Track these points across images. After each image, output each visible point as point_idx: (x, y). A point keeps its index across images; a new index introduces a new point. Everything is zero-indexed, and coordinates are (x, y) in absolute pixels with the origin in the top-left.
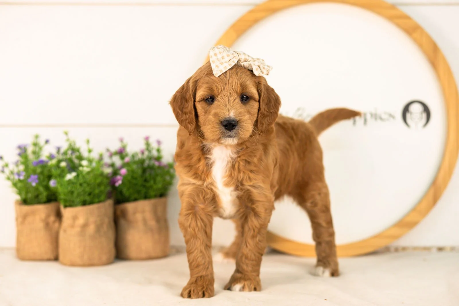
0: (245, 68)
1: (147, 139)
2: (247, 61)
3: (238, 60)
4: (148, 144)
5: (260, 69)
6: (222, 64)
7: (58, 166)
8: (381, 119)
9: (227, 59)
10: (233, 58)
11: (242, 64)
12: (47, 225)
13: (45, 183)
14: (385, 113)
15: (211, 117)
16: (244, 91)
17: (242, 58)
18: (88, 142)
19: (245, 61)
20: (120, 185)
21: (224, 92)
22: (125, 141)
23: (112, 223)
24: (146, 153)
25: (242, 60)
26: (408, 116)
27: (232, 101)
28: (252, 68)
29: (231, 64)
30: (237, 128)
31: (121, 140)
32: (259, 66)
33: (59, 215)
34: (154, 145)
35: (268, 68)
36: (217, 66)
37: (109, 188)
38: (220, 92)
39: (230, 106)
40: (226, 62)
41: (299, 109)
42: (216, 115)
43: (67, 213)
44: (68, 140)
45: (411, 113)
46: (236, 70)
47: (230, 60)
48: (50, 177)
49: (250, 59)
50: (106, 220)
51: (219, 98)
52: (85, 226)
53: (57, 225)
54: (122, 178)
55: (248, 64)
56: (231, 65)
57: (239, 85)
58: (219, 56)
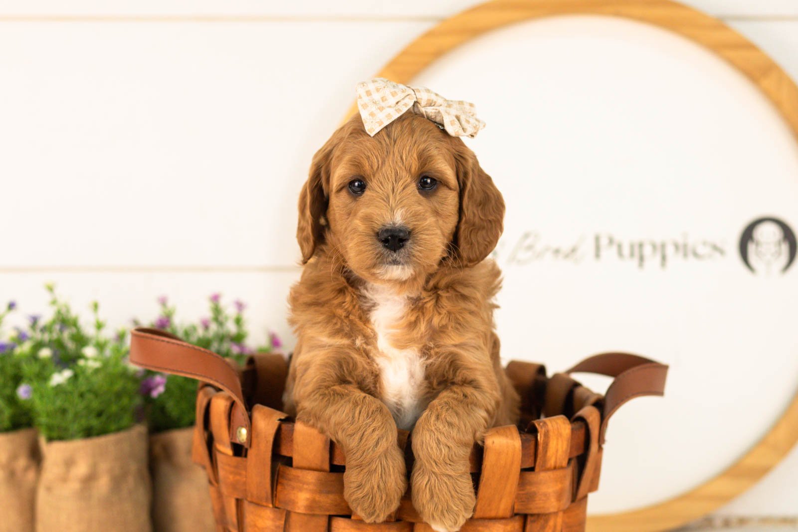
0: (429, 119)
1: (215, 298)
2: (433, 104)
3: (415, 102)
4: (217, 311)
5: (460, 124)
6: (381, 109)
7: (33, 356)
8: (696, 254)
9: (392, 101)
10: (403, 99)
11: (423, 110)
12: (12, 475)
13: (7, 391)
14: (705, 243)
15: (358, 224)
16: (426, 168)
17: (424, 97)
18: (96, 307)
19: (430, 105)
20: (160, 396)
21: (387, 170)
22: (170, 304)
23: (145, 472)
24: (214, 327)
25: (423, 103)
26: (751, 248)
27: (399, 191)
28: (443, 120)
29: (401, 109)
30: (408, 245)
31: (163, 302)
32: (458, 118)
33: (36, 456)
34: (230, 311)
35: (477, 123)
36: (372, 114)
37: (138, 401)
38: (375, 168)
39: (396, 200)
40: (390, 107)
41: (527, 236)
42: (368, 219)
43: (53, 452)
44: (54, 302)
45: (757, 244)
47: (397, 103)
48: (17, 379)
49: (439, 101)
50: (133, 467)
52: (90, 479)
53: (31, 475)
54: (164, 380)
55: (434, 111)
57: (415, 156)
58: (377, 96)
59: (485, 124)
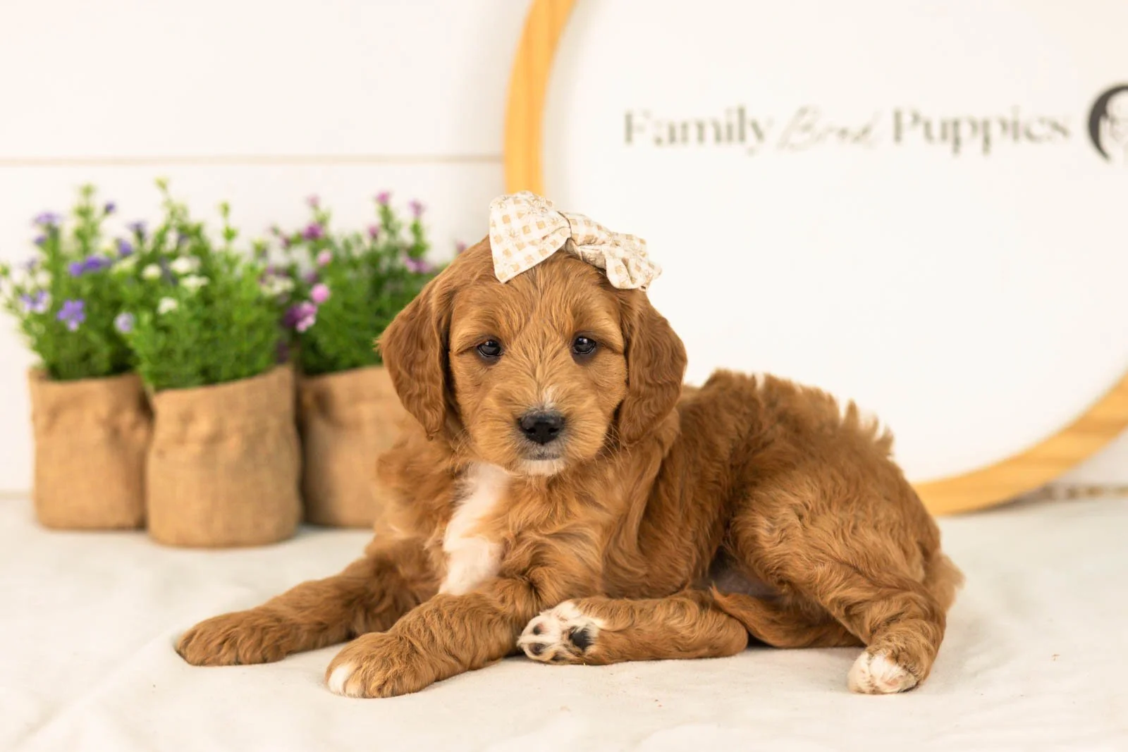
0: (586, 261)
2: (593, 241)
3: (568, 239)
5: (628, 271)
6: (520, 247)
9: (536, 234)
10: (553, 233)
11: (578, 250)
15: (490, 402)
16: (584, 327)
17: (581, 232)
19: (589, 244)
21: (531, 329)
25: (579, 241)
26: (1104, 127)
27: (548, 359)
28: (605, 265)
29: (547, 249)
30: (562, 436)
32: (625, 262)
35: (650, 270)
36: (507, 253)
38: (516, 328)
39: (544, 373)
40: (533, 243)
45: (1113, 122)
46: (563, 267)
47: (544, 238)
49: (602, 236)
51: (514, 348)
55: (593, 252)
56: (546, 252)
57: (568, 310)
58: (516, 224)
59: (661, 271)
